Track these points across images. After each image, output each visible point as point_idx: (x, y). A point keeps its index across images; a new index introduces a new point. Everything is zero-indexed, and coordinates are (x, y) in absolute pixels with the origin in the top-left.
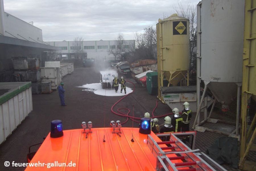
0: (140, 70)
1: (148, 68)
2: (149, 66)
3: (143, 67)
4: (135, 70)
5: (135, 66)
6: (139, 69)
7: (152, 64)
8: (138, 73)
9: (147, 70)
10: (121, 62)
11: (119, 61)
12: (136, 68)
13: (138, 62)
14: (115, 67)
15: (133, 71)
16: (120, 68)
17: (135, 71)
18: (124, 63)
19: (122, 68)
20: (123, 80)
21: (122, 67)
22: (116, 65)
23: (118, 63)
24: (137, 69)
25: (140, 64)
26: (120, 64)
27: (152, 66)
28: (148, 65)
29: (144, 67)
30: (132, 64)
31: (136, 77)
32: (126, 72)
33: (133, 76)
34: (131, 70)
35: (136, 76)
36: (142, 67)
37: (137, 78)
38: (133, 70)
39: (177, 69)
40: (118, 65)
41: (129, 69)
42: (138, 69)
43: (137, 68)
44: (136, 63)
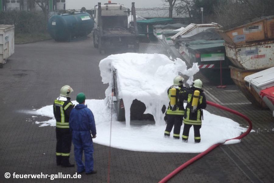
4: (243, 57)
5: (244, 40)
6: (260, 53)
8: (258, 67)
10: (191, 26)
11: (185, 22)
12: (248, 49)
14: (171, 42)
15: (239, 59)
16: (187, 46)
17: (246, 61)
18: (205, 29)
19: (194, 48)
20: (197, 92)
21: (195, 42)
22: (174, 37)
23: (182, 30)
24: (251, 52)
26: (188, 32)
30: (235, 34)
31: (247, 83)
32: (209, 63)
33: (236, 76)
34: (231, 53)
35: (249, 78)
37: (252, 86)
38: (236, 54)
40: (179, 36)
41: (222, 50)
42: (257, 50)
43: (253, 48)
44: (250, 28)
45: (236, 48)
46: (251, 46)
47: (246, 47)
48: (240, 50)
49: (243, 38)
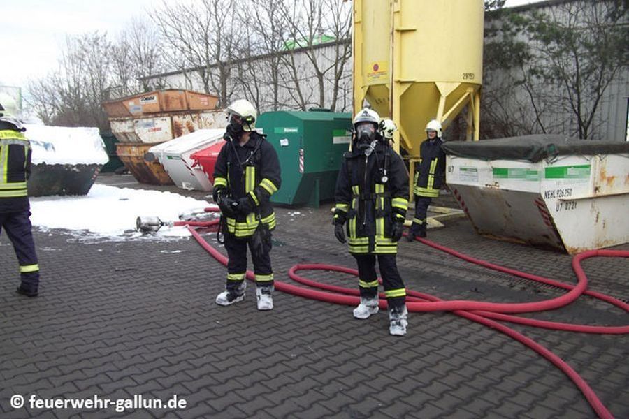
0: (159, 129)
1: (188, 124)
2: (194, 115)
3: (172, 120)
4: (140, 129)
5: (141, 111)
6: (157, 127)
7: (203, 111)
8: (155, 141)
9: (185, 130)
12: (145, 121)
13: (153, 98)
15: (137, 131)
17: (143, 133)
24: (148, 125)
25: (161, 107)
27: (203, 115)
28: (189, 111)
29: (176, 118)
33: (127, 152)
34: (121, 128)
36: (168, 119)
38: (133, 127)
39: (466, 75)
42: (153, 124)
43: (150, 121)
44: (146, 99)
45: (133, 119)
46: (148, 118)
47: (143, 118)
48: (137, 122)
49: (139, 109)
